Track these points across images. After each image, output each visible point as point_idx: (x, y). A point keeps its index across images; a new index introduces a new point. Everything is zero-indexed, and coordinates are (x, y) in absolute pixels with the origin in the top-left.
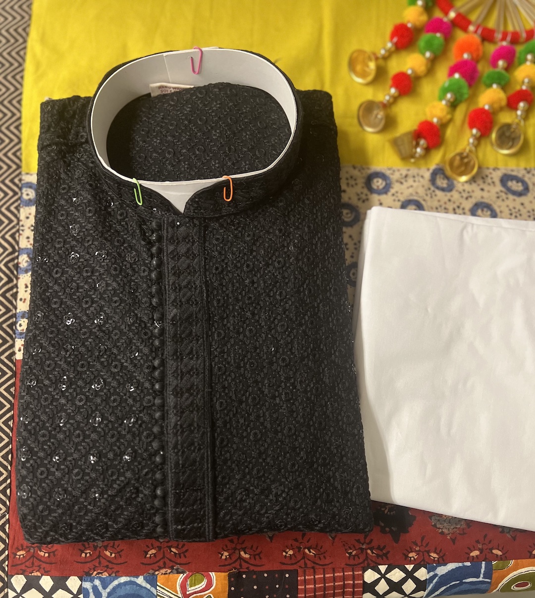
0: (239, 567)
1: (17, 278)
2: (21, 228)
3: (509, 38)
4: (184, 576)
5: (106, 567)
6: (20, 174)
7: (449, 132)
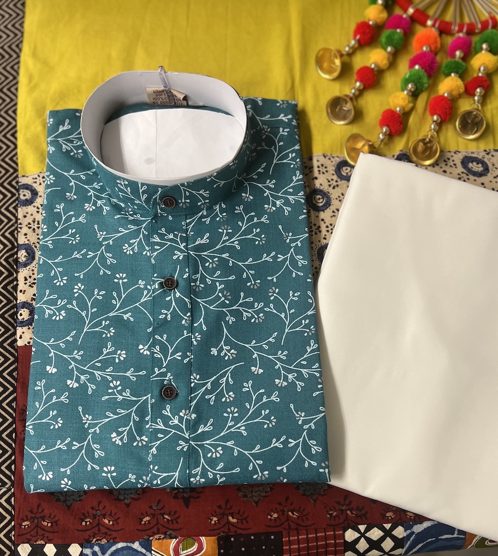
0: (227, 531)
1: (17, 272)
2: (19, 226)
3: (465, 30)
4: (176, 541)
5: (104, 533)
6: (17, 176)
7: (412, 120)
